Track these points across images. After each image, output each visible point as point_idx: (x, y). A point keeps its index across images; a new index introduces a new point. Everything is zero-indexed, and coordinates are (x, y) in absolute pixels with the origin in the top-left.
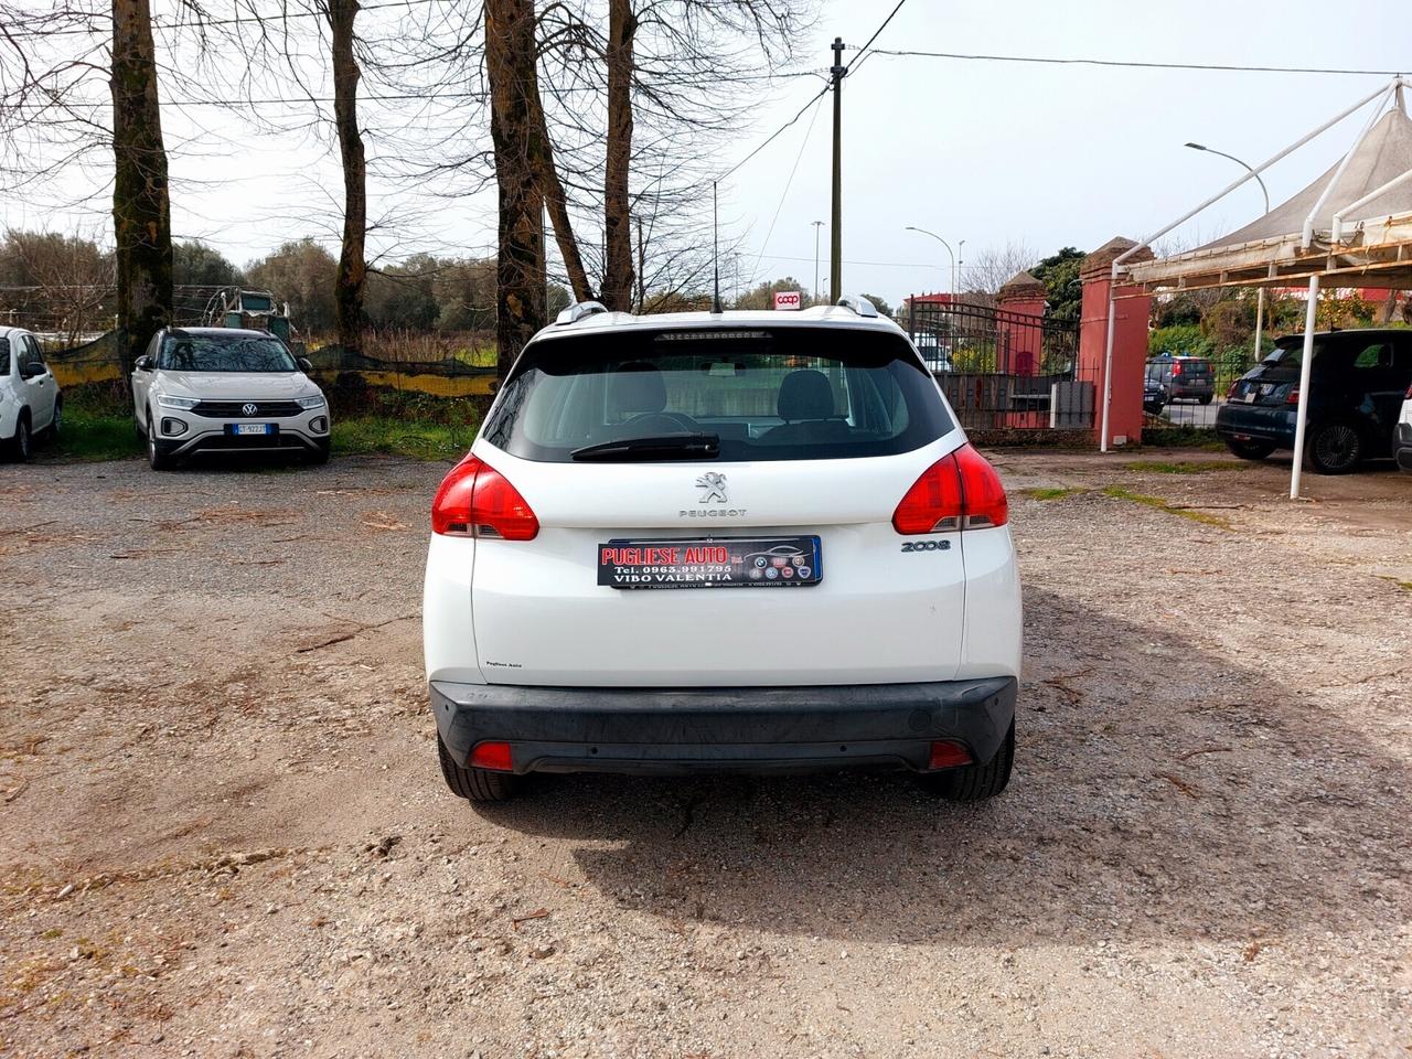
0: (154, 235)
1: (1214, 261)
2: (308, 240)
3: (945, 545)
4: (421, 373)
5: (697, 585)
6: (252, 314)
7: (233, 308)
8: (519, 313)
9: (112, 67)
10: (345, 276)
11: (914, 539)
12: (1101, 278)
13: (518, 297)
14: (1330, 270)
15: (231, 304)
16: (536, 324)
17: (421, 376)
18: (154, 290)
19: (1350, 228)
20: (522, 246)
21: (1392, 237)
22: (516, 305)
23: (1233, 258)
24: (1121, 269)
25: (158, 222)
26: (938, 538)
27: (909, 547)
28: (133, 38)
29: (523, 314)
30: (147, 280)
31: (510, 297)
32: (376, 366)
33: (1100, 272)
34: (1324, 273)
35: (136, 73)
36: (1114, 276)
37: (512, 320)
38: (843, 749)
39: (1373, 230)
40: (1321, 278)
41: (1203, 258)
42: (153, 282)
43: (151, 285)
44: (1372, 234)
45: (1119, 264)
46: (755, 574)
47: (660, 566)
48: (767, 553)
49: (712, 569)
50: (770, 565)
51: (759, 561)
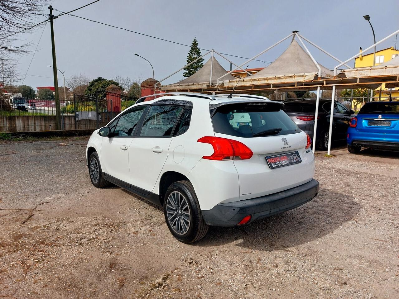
1: (185, 87)
5: (285, 165)
12: (148, 88)
14: (217, 91)
19: (221, 82)
21: (231, 85)
23: (190, 86)
24: (157, 86)
33: (148, 87)
34: (216, 91)
36: (155, 88)
39: (226, 83)
40: (215, 93)
41: (181, 86)
44: (226, 84)
45: (156, 85)
46: (292, 161)
47: (278, 162)
48: (292, 156)
49: (286, 161)
50: (294, 159)
51: (292, 158)
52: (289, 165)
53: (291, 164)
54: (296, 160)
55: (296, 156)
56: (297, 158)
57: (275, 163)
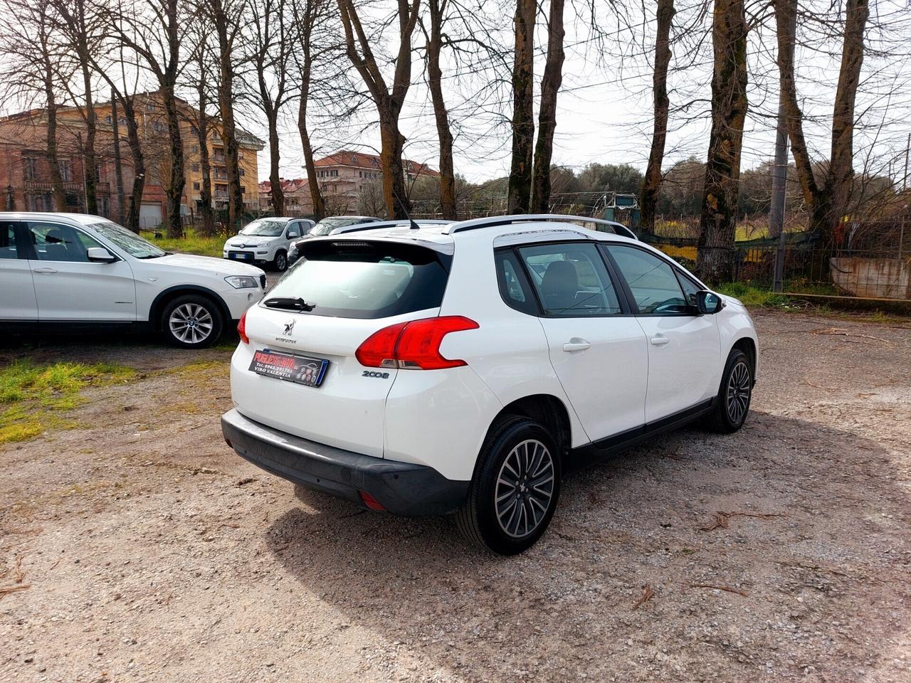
0: (523, 170)
2: (692, 158)
3: (385, 376)
4: (685, 245)
5: (277, 377)
6: (621, 208)
7: (610, 205)
8: (715, 207)
9: (512, 80)
10: (647, 184)
11: (370, 369)
13: (715, 196)
15: (610, 202)
16: (727, 214)
17: (685, 248)
18: (519, 199)
20: (723, 161)
22: (713, 201)
25: (525, 162)
26: (383, 371)
27: (366, 374)
28: (523, 61)
29: (718, 208)
30: (516, 195)
31: (709, 196)
32: (658, 241)
35: (522, 81)
37: (710, 211)
38: (318, 481)
42: (520, 195)
43: (518, 197)
46: (299, 376)
47: (271, 365)
48: (307, 366)
49: (286, 371)
50: (305, 373)
51: (303, 370)
52: (285, 379)
53: (293, 380)
54: (307, 376)
55: (314, 369)
56: (311, 374)
57: (265, 364)
